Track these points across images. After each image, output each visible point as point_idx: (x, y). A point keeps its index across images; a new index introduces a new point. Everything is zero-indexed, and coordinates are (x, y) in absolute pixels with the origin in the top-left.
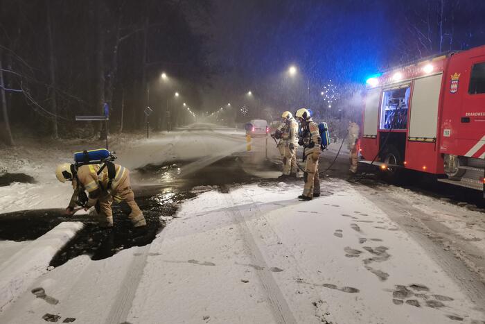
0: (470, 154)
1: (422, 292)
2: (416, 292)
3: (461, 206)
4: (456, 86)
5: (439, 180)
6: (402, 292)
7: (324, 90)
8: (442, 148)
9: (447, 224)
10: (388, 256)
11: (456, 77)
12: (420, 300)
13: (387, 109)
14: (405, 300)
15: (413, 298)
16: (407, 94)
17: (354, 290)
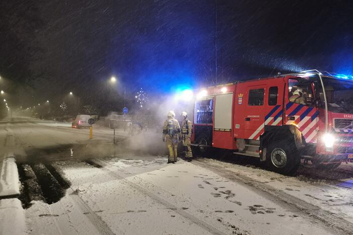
0: (251, 138)
1: (261, 208)
2: (258, 208)
3: (248, 166)
4: (241, 101)
5: (234, 153)
6: (252, 209)
7: (138, 95)
8: (235, 135)
9: (248, 176)
10: (234, 195)
11: (241, 95)
12: (262, 211)
13: (198, 111)
14: (257, 212)
15: (259, 211)
16: (211, 103)
17: (231, 212)
